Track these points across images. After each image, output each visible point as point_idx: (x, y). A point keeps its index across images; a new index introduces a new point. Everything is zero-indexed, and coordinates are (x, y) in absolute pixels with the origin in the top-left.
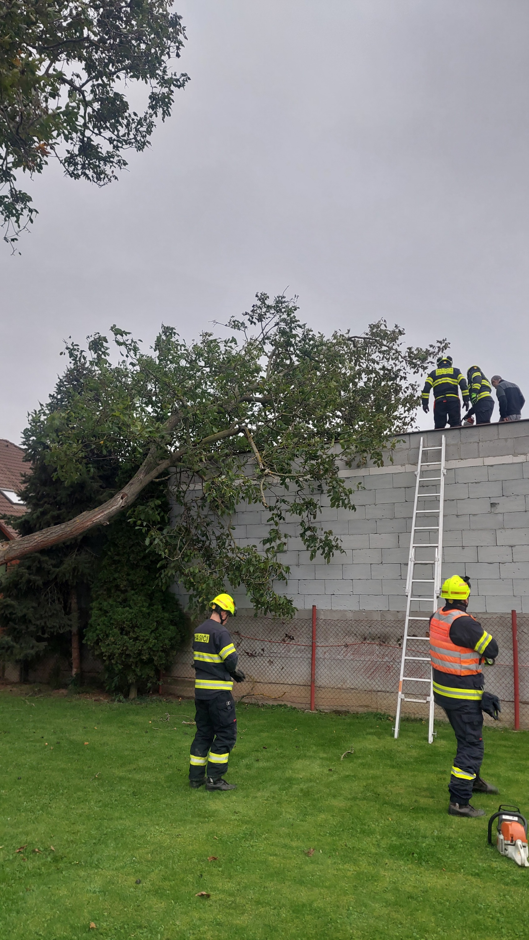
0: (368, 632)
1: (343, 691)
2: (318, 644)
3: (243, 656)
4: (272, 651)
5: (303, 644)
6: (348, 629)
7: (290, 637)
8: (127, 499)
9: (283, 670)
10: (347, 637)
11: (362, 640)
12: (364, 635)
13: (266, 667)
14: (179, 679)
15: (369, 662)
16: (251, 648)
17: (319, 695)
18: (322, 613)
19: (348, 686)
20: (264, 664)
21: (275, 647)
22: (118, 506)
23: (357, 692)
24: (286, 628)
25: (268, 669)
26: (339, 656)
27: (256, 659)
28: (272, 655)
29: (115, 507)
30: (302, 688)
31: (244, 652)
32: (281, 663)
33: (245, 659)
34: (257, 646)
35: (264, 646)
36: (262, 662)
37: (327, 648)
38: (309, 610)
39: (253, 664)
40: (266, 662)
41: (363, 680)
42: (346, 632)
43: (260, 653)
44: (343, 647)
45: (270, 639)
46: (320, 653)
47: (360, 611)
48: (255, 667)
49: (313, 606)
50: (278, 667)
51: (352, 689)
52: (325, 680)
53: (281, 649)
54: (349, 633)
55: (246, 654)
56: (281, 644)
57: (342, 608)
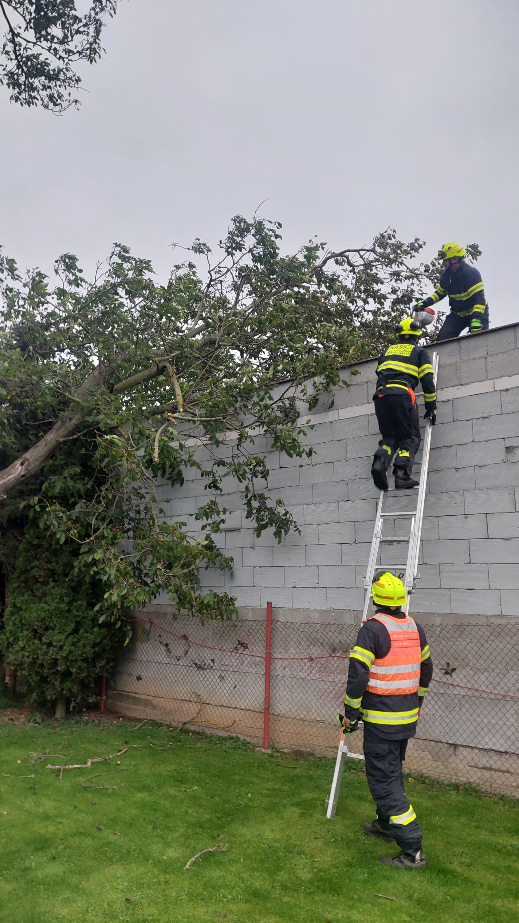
0: (337, 641)
1: (306, 723)
2: (275, 655)
3: (191, 668)
4: (223, 663)
5: (258, 655)
6: (313, 636)
7: (242, 645)
8: (28, 465)
9: (236, 689)
10: (311, 647)
11: (330, 651)
12: (332, 644)
13: (216, 684)
14: (123, 693)
15: (340, 685)
16: (199, 658)
17: (277, 728)
18: (282, 612)
19: (313, 717)
20: (214, 680)
21: (227, 657)
22: (16, 474)
23: (324, 726)
24: (239, 633)
25: (218, 687)
26: (301, 674)
27: (206, 673)
28: (223, 669)
29: (12, 476)
30: (257, 715)
31: (191, 662)
32: (234, 679)
33: (194, 672)
34: (207, 655)
35: (214, 656)
36: (212, 677)
37: (287, 662)
38: (261, 608)
39: (202, 679)
40: (216, 677)
41: (332, 710)
42: (311, 640)
43: (209, 664)
44: (306, 661)
45: (220, 646)
46: (278, 667)
47: (329, 611)
48: (204, 683)
49: (268, 603)
50: (230, 685)
51: (318, 721)
52: (284, 706)
53: (233, 661)
54: (313, 642)
55: (194, 665)
56: (234, 654)
57: (306, 606)
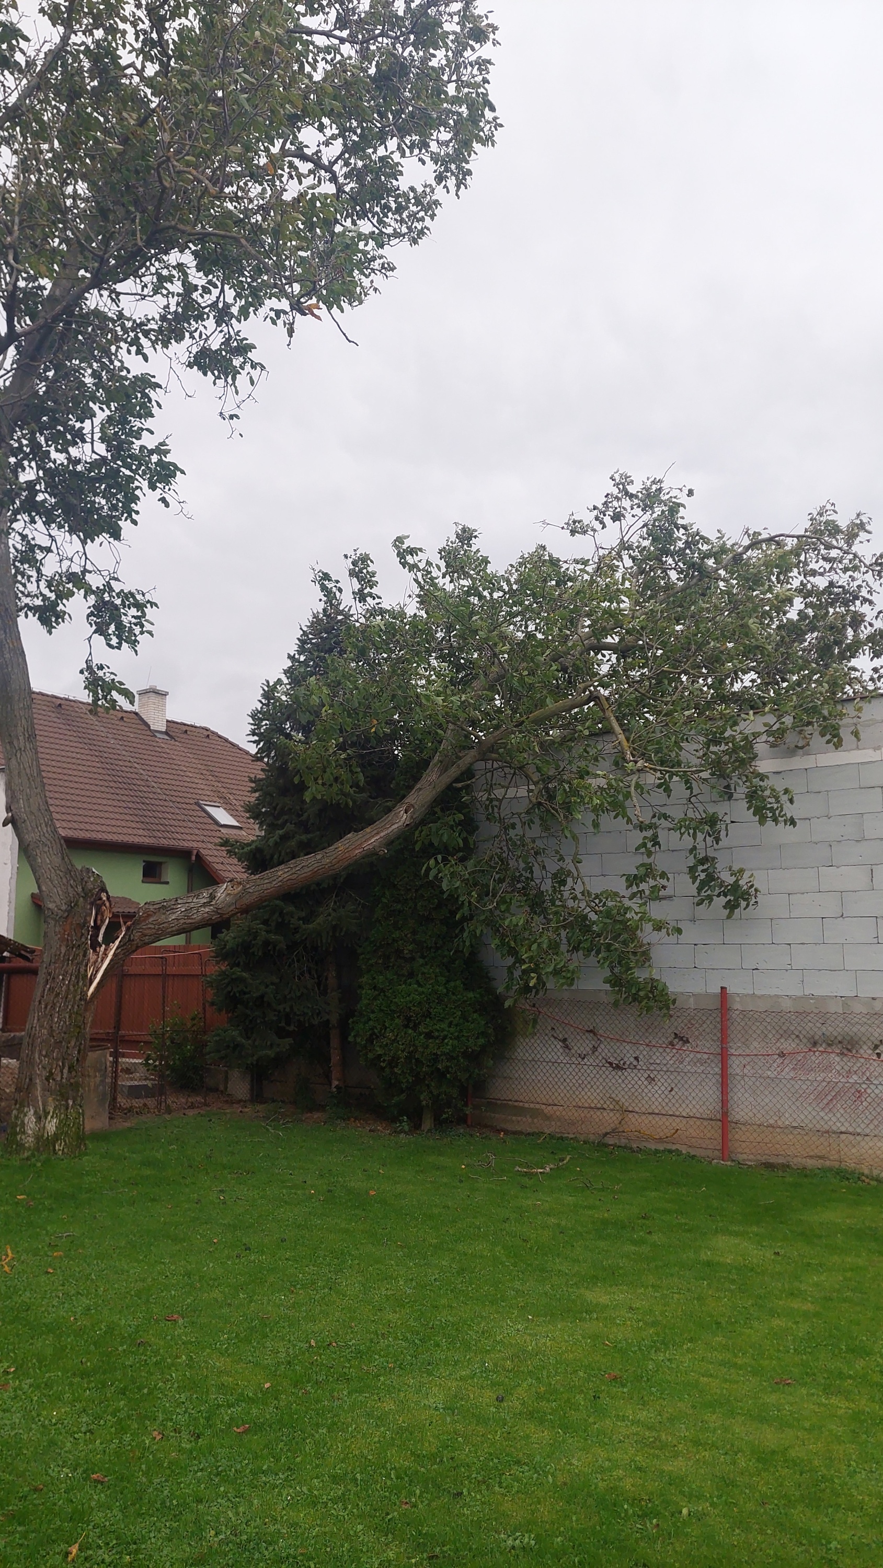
0: (820, 1033)
1: (778, 1130)
2: (733, 1051)
3: (604, 1069)
4: (652, 1061)
5: (705, 1050)
6: (784, 1028)
7: (681, 1039)
8: (414, 813)
9: (673, 1093)
10: (782, 1040)
11: (809, 1046)
12: (813, 1037)
13: (643, 1087)
14: (499, 1102)
15: (824, 1084)
16: (615, 1055)
17: (737, 1137)
18: (738, 999)
19: (787, 1123)
20: (640, 1082)
21: (658, 1054)
22: (400, 824)
23: (803, 1132)
24: (676, 1024)
25: (646, 1090)
26: (769, 1073)
27: (626, 1074)
28: (652, 1068)
29: (396, 826)
30: (705, 1123)
31: (604, 1061)
32: (669, 1081)
33: (607, 1072)
34: (627, 1053)
35: (638, 1053)
36: (636, 1078)
37: (748, 1059)
38: (715, 995)
39: (620, 1081)
40: (643, 1079)
41: (814, 1113)
42: (781, 1032)
43: (631, 1063)
44: (776, 1057)
45: (647, 1041)
46: (735, 1065)
47: (805, 998)
48: (624, 1086)
49: (722, 988)
50: (663, 1088)
51: (795, 1127)
52: (746, 1110)
53: (668, 1058)
54: (786, 1034)
55: (607, 1065)
56: (668, 1050)
57: (773, 992)
